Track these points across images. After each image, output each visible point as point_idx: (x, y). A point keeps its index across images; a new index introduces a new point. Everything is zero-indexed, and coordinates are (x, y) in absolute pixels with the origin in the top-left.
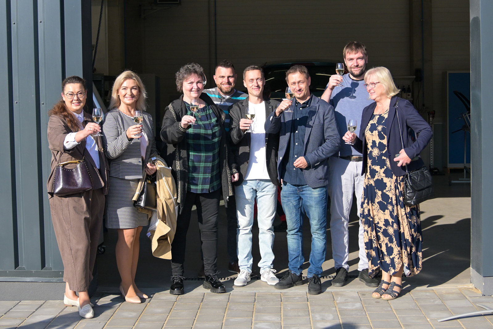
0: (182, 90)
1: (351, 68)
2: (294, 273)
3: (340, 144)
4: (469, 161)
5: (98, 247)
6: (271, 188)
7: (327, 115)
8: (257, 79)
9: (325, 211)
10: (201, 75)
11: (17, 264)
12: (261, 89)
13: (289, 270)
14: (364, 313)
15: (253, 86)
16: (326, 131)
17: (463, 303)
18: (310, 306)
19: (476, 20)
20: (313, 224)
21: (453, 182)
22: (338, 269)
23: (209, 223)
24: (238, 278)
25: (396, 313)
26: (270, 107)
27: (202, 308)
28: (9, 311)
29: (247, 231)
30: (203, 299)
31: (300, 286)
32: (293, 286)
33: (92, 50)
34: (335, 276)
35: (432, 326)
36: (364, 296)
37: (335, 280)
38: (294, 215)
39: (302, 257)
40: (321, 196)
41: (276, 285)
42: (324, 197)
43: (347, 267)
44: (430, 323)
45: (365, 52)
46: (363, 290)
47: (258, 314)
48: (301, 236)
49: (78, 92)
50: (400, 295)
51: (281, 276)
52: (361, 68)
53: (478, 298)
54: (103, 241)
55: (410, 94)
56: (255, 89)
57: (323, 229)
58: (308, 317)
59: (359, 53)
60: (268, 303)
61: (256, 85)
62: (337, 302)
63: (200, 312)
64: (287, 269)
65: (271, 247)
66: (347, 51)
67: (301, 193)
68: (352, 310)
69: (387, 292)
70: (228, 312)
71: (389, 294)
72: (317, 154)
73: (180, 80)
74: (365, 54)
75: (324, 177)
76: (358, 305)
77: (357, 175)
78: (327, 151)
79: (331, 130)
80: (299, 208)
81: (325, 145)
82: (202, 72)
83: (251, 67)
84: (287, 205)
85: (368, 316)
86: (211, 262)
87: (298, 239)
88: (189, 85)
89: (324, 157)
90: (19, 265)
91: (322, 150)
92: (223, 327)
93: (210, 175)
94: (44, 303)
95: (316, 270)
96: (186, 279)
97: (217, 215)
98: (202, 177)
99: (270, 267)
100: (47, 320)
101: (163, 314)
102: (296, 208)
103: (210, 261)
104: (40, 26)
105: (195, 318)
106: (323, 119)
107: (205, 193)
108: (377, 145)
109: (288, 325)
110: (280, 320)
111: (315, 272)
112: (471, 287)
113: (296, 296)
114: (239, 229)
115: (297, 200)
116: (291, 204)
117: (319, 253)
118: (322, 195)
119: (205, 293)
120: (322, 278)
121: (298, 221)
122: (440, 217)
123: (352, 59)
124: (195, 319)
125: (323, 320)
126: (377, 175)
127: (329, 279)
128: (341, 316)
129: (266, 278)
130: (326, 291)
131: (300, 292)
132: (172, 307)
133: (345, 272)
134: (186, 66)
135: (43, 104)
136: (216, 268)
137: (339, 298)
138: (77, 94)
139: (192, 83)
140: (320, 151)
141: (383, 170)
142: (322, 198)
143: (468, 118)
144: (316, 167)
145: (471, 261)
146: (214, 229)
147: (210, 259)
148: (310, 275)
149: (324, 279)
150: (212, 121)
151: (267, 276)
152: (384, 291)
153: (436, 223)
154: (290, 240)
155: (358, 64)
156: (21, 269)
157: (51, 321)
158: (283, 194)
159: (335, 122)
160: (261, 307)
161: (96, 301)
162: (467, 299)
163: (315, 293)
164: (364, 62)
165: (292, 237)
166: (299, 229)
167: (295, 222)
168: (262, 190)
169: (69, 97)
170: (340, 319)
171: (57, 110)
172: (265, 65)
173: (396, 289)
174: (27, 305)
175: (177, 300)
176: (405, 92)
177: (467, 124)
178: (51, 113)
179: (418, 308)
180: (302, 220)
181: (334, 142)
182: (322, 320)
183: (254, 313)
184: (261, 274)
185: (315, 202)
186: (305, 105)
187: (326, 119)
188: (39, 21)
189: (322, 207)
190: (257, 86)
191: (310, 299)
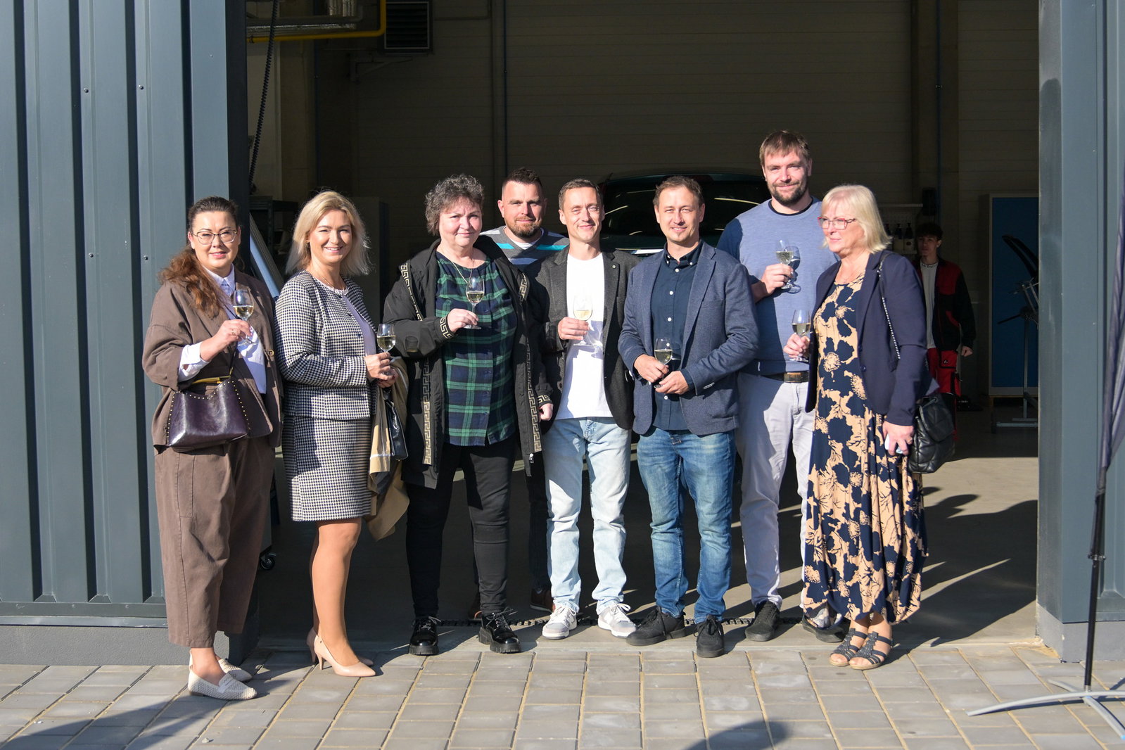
0: (438, 230)
1: (775, 186)
2: (667, 612)
3: (758, 344)
4: (1034, 382)
5: (261, 555)
6: (615, 436)
7: (731, 283)
8: (588, 207)
9: (728, 484)
10: (477, 200)
11: (92, 591)
12: (596, 227)
13: (656, 606)
14: (813, 697)
15: (580, 221)
16: (729, 316)
17: (1019, 677)
18: (700, 680)
19: (1053, 85)
20: (702, 511)
21: (999, 425)
22: (759, 605)
23: (489, 507)
24: (550, 622)
25: (880, 696)
26: (614, 267)
27: (475, 683)
28: (76, 686)
29: (569, 525)
30: (477, 665)
31: (680, 639)
32: (666, 639)
33: (249, 148)
34: (753, 620)
35: (956, 724)
36: (813, 661)
37: (752, 628)
38: (665, 492)
39: (683, 578)
40: (721, 453)
41: (630, 636)
42: (726, 455)
43: (777, 600)
44: (952, 718)
45: (806, 152)
46: (812, 649)
47: (593, 696)
48: (680, 536)
49: (221, 230)
50: (889, 659)
51: (640, 618)
52: (796, 186)
53: (1050, 667)
54: (270, 544)
55: (912, 241)
56: (585, 228)
57: (723, 522)
58: (696, 704)
59: (790, 154)
60: (614, 673)
61: (587, 219)
62: (756, 672)
63: (471, 691)
64: (653, 604)
65: (620, 558)
66: (767, 149)
67: (679, 446)
68: (788, 690)
69: (861, 653)
70: (528, 692)
71: (866, 658)
72: (709, 366)
73: (435, 209)
74: (805, 156)
75: (724, 413)
76: (801, 680)
77: (799, 412)
78: (730, 359)
79: (740, 316)
80: (676, 478)
81: (727, 347)
82: (479, 195)
83: (577, 182)
84: (651, 472)
85: (821, 704)
86: (493, 590)
87: (674, 543)
88: (452, 221)
89: (724, 371)
90: (98, 591)
91: (720, 357)
92: (519, 723)
93: (488, 408)
94: (148, 671)
95: (711, 607)
96: (442, 624)
97: (505, 491)
98: (471, 412)
99: (616, 599)
100: (154, 706)
101: (395, 696)
102: (669, 479)
103: (492, 586)
104: (141, 97)
105: (462, 703)
106: (723, 293)
107: (476, 446)
108: (836, 348)
109: (654, 721)
110: (637, 708)
111: (709, 612)
112: (1036, 644)
113: (672, 660)
114: (553, 519)
115: (671, 462)
116: (659, 470)
117: (716, 573)
118: (722, 450)
119: (481, 653)
120: (725, 623)
121: (675, 503)
122: (970, 498)
123: (776, 168)
124: (461, 707)
125: (728, 710)
126: (833, 409)
127: (740, 625)
128: (765, 701)
129: (609, 621)
130: (734, 649)
131: (681, 651)
132: (412, 681)
133: (773, 612)
134: (448, 181)
135: (147, 259)
136: (504, 600)
137: (761, 664)
138: (219, 235)
139: (458, 216)
140: (715, 359)
141: (846, 399)
142: (724, 457)
143: (1034, 292)
144: (707, 393)
145: (1037, 590)
146: (500, 521)
147: (492, 582)
148: (698, 618)
149: (729, 625)
150: (496, 297)
151: (612, 617)
152: (854, 651)
153: (960, 510)
154: (658, 544)
155: (789, 178)
156: (101, 599)
157: (163, 707)
158: (641, 449)
159: (748, 299)
160: (599, 683)
161: (257, 667)
162: (1028, 668)
163: (710, 654)
164: (803, 173)
165: (663, 538)
166: (676, 522)
167: (668, 507)
168: (598, 440)
169: (201, 240)
170: (763, 707)
171: (177, 269)
172: (608, 180)
173: (880, 647)
174: (112, 675)
175: (424, 666)
176: (900, 238)
177: (1031, 304)
178: (164, 276)
179: (927, 688)
180: (681, 503)
181: (745, 340)
182: (726, 710)
183: (584, 694)
184: (598, 614)
185: (708, 465)
186: (687, 261)
187: (730, 291)
188: (139, 86)
189: (724, 476)
190: (589, 222)
191: (700, 665)
